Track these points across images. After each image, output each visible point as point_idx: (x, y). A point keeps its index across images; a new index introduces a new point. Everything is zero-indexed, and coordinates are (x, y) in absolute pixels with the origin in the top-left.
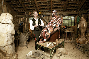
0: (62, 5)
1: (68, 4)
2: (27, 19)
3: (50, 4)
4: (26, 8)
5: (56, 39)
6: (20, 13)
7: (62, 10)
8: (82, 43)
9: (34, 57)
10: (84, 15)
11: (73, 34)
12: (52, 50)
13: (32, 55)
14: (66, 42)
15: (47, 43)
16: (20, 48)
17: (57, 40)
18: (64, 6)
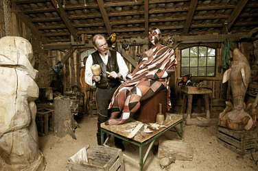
0: (177, 14)
1: (196, 11)
2: (75, 54)
3: (142, 12)
4: (73, 22)
5: (158, 112)
6: (55, 37)
7: (178, 30)
8: (235, 127)
9: (91, 167)
10: (242, 43)
11: (210, 99)
12: (146, 144)
13: (85, 159)
14: (188, 122)
15: (132, 125)
16: (52, 139)
17: (160, 117)
18: (184, 18)
